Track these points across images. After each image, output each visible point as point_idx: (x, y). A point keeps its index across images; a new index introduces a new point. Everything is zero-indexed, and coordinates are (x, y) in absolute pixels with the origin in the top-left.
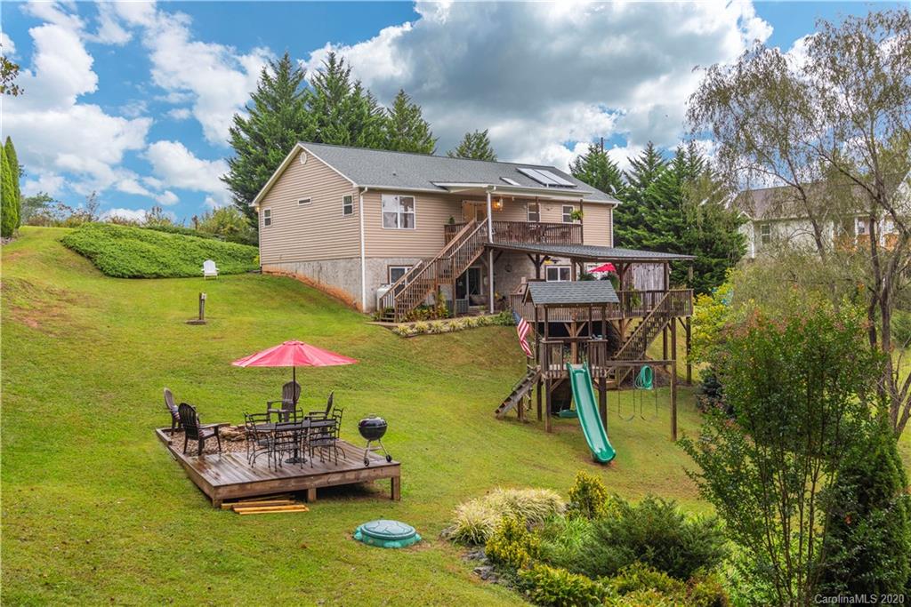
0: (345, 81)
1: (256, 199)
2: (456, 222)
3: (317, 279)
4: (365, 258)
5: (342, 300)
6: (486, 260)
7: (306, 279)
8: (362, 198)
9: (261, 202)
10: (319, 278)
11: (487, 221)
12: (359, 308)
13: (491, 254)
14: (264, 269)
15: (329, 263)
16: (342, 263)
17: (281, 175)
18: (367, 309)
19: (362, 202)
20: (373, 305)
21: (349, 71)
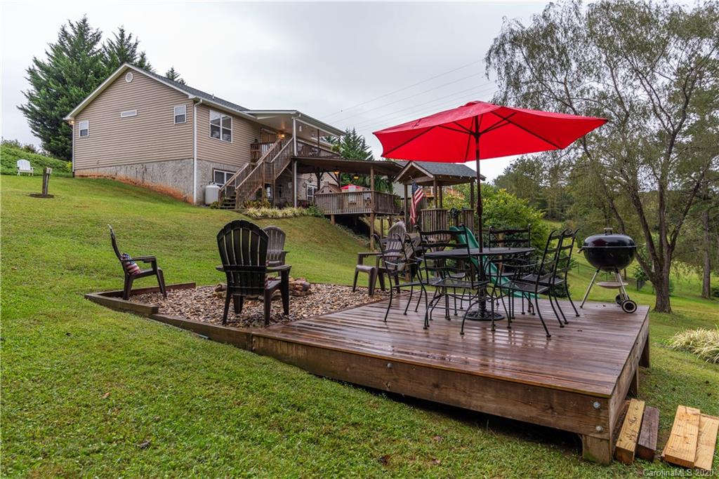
0: (133, 51)
1: (71, 113)
2: (259, 142)
3: (140, 179)
4: (197, 159)
5: (171, 195)
6: (291, 170)
7: (127, 180)
8: (195, 108)
9: (76, 117)
10: (143, 179)
11: (293, 140)
12: (190, 201)
13: (295, 164)
14: (76, 173)
15: (156, 165)
16: (171, 164)
17: (103, 92)
18: (197, 202)
19: (195, 112)
20: (201, 200)
21: (137, 44)
